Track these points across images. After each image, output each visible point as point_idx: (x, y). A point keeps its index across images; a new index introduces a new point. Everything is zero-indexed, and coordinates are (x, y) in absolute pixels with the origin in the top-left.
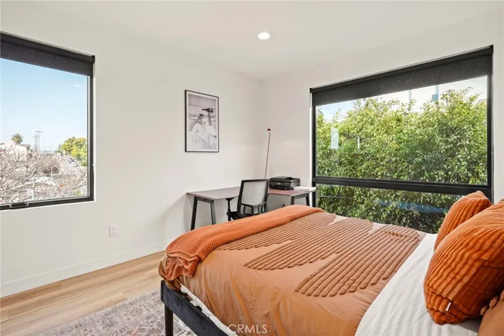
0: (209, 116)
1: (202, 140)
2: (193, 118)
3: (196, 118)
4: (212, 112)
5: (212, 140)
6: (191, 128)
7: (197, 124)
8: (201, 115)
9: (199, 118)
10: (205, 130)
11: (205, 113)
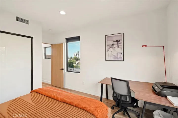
0: (118, 44)
1: (114, 55)
2: (109, 46)
3: (110, 46)
4: (119, 41)
5: (119, 55)
6: (108, 51)
7: (111, 49)
8: (113, 44)
9: (112, 46)
10: (115, 50)
11: (116, 43)
